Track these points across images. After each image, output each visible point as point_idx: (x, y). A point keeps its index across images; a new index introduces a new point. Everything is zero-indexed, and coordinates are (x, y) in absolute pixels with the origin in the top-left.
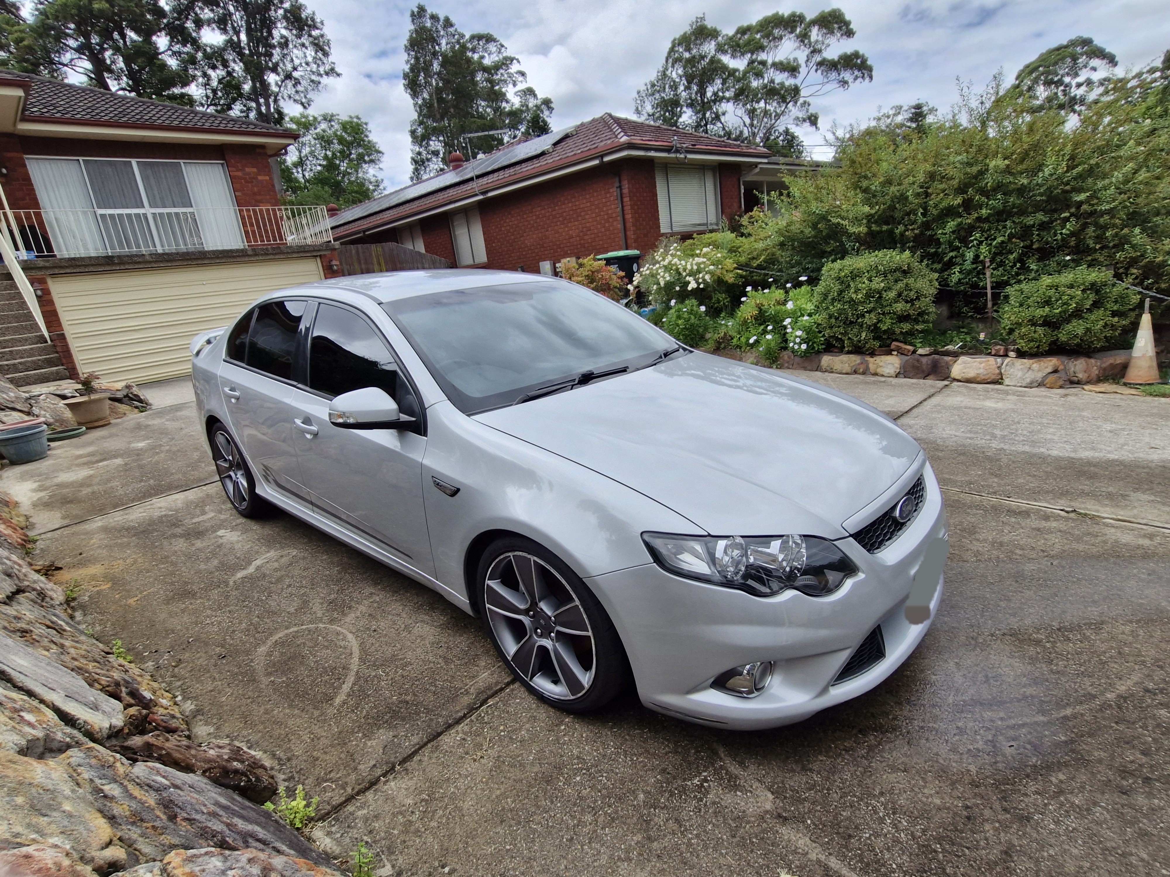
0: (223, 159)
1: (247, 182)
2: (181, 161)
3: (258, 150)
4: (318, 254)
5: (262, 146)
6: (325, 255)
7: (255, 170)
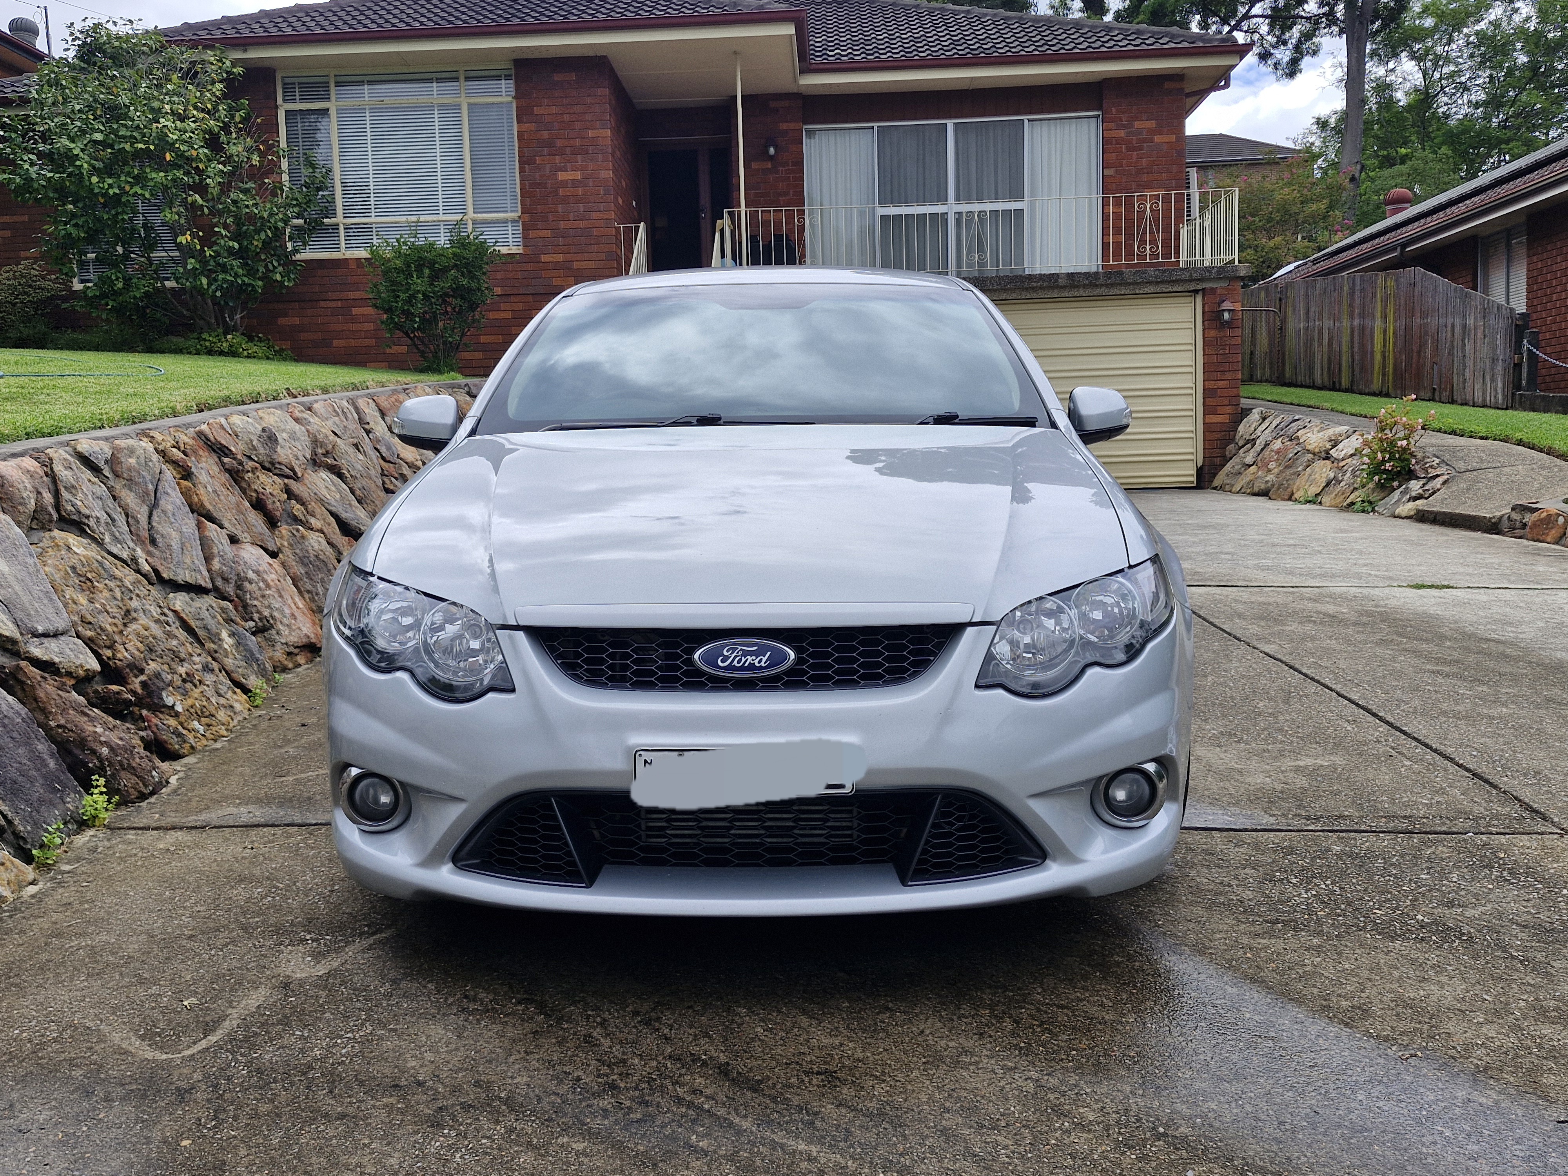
0: (1099, 108)
1: (1129, 149)
2: (1025, 118)
3: (1167, 85)
4: (1199, 287)
5: (1178, 77)
6: (1213, 290)
7: (1152, 124)
